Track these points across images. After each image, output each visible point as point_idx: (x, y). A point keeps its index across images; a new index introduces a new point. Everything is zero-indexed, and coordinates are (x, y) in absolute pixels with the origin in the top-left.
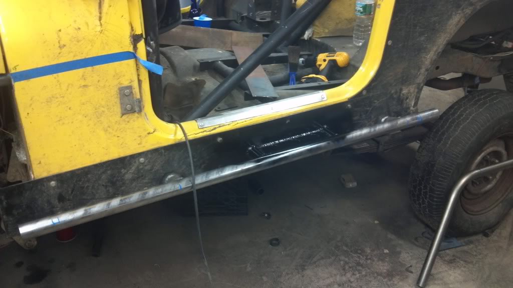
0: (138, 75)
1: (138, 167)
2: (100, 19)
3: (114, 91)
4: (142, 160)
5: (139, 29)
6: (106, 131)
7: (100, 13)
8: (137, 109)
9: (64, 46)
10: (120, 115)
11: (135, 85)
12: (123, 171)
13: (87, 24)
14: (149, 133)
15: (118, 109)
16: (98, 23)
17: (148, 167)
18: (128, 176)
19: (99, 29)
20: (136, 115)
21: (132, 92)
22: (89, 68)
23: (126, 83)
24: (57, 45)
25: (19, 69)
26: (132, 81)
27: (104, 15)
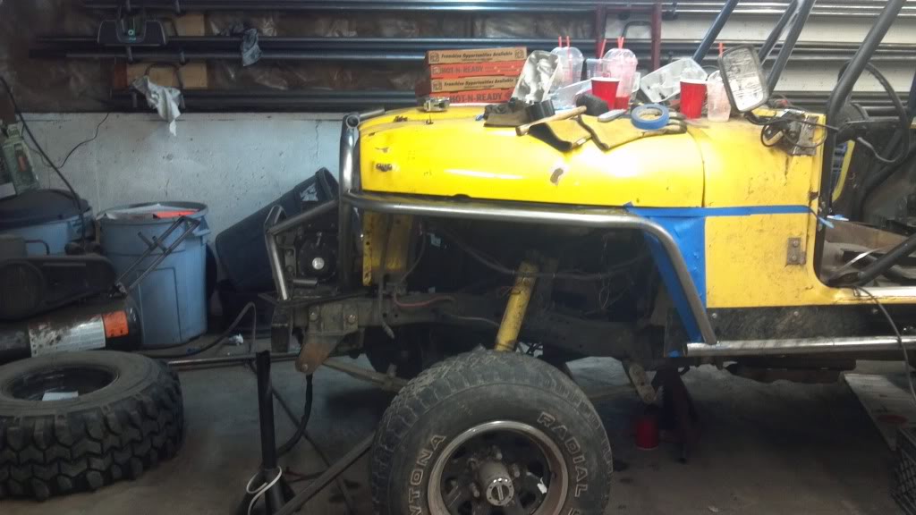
0: (808, 230)
1: (791, 320)
2: (786, 173)
3: (784, 241)
4: (796, 313)
5: (816, 189)
6: (769, 277)
7: (787, 168)
8: (801, 261)
9: (752, 192)
10: (784, 264)
11: (804, 237)
12: (777, 320)
13: (774, 176)
14: (807, 289)
15: (784, 259)
16: (783, 175)
17: (801, 323)
18: (780, 327)
19: (784, 181)
20: (799, 267)
21: (799, 244)
22: (768, 216)
23: (796, 235)
24: (747, 191)
25: (712, 206)
26: (801, 234)
27: (790, 171)
